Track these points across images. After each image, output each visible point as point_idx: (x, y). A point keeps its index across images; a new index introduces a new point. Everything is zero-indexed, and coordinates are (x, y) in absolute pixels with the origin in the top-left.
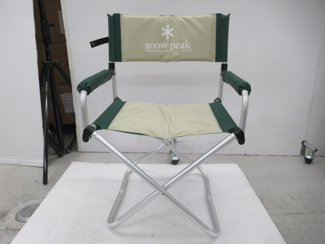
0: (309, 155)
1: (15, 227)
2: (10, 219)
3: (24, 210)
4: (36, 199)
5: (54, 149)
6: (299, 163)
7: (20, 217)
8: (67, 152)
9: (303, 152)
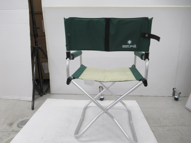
0: (177, 96)
1: (17, 130)
2: (15, 126)
3: (22, 122)
4: (28, 117)
5: (38, 92)
6: (171, 101)
7: (20, 125)
8: (45, 94)
9: (174, 94)
